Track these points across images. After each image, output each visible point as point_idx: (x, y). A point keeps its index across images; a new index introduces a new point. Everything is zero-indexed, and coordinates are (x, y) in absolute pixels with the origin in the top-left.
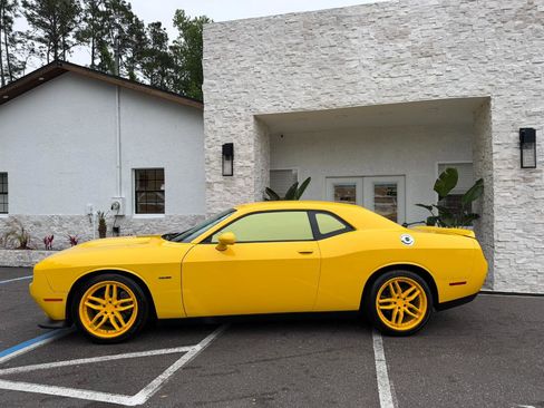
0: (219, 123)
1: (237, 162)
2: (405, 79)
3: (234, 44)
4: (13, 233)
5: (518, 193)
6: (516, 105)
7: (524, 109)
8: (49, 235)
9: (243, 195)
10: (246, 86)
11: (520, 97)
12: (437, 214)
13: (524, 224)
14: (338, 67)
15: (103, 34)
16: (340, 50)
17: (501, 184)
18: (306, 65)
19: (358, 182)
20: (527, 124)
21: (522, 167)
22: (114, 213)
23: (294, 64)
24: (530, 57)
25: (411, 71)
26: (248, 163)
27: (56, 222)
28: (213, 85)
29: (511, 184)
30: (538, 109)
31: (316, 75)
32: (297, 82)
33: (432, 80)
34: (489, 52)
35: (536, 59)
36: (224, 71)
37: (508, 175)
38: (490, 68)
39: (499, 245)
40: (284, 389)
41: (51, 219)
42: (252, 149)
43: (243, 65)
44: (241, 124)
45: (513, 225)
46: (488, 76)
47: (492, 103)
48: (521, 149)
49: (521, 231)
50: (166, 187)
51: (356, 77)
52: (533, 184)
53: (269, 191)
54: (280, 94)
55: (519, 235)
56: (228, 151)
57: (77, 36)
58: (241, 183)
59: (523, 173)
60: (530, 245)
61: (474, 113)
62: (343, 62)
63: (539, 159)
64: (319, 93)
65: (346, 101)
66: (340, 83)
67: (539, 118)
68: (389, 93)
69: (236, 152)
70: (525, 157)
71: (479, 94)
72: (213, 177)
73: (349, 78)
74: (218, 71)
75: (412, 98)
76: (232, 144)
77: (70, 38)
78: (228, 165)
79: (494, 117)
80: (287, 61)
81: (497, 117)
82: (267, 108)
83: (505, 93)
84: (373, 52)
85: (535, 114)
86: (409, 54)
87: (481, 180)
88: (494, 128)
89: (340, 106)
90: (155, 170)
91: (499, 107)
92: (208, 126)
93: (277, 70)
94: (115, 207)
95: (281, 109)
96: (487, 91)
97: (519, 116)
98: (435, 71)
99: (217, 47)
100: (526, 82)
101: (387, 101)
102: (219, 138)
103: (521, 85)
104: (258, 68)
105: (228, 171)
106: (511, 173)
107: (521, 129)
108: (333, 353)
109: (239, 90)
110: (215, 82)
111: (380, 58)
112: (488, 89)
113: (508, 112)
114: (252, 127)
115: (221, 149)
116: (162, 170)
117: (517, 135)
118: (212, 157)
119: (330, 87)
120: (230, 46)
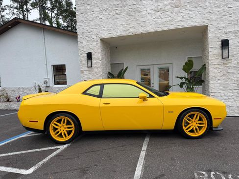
0: (85, 43)
1: (94, 61)
2: (168, 19)
3: (89, 6)
4: (3, 95)
5: (221, 70)
6: (220, 29)
7: (223, 30)
8: (18, 96)
9: (97, 76)
10: (96, 25)
11: (222, 25)
12: (184, 81)
13: (224, 84)
14: (137, 14)
15: (43, 4)
16: (137, 6)
17: (213, 66)
18: (122, 15)
19: (151, 67)
20: (225, 38)
21: (222, 58)
22: (45, 85)
23: (117, 14)
24: (226, 5)
25: (171, 15)
26: (98, 61)
27: (21, 90)
28: (81, 26)
29: (217, 66)
30: (230, 30)
31: (127, 19)
32: (118, 22)
33: (180, 18)
34: (207, 4)
35: (229, 6)
36: (86, 19)
37: (216, 62)
38: (207, 11)
39: (212, 94)
40: (95, 165)
41: (19, 88)
42: (100, 55)
43: (94, 15)
44: (95, 43)
45: (218, 85)
46: (206, 15)
47: (209, 28)
48: (222, 49)
49: (222, 88)
50: (67, 73)
51: (145, 19)
52: (227, 66)
53: (109, 73)
54: (111, 28)
55: (221, 89)
56: (89, 56)
57: (32, 5)
58: (96, 70)
59: (223, 61)
60: (226, 94)
61: (202, 33)
62: (139, 12)
63: (230, 54)
64: (129, 27)
65: (141, 30)
66: (138, 22)
67: (230, 34)
68: (161, 26)
69: (93, 56)
70: (224, 53)
71: (202, 24)
72: (83, 68)
73: (142, 20)
74: (83, 19)
75: (171, 27)
76: (91, 53)
77: (29, 6)
78: (90, 62)
79: (209, 35)
80: (114, 13)
81: (211, 35)
82: (106, 35)
83: (215, 23)
84: (153, 7)
85: (229, 32)
86: (169, 6)
87: (205, 65)
88: (209, 40)
89: (139, 32)
90: (62, 65)
91: (212, 30)
92: (80, 45)
93: (109, 17)
94: (45, 82)
95: (113, 36)
96: (206, 22)
97: (221, 34)
98: (182, 14)
99: (82, 8)
100: (224, 17)
101: (160, 29)
102: (85, 50)
103: (222, 19)
104: (101, 17)
105: (90, 65)
106: (217, 61)
107: (222, 40)
108: (124, 147)
109: (93, 27)
110: (82, 24)
111: (156, 9)
112: (207, 21)
113: (216, 32)
114: (99, 44)
115: (86, 55)
116: (65, 65)
117: (220, 43)
118: (83, 59)
119: (134, 24)
120: (88, 7)
